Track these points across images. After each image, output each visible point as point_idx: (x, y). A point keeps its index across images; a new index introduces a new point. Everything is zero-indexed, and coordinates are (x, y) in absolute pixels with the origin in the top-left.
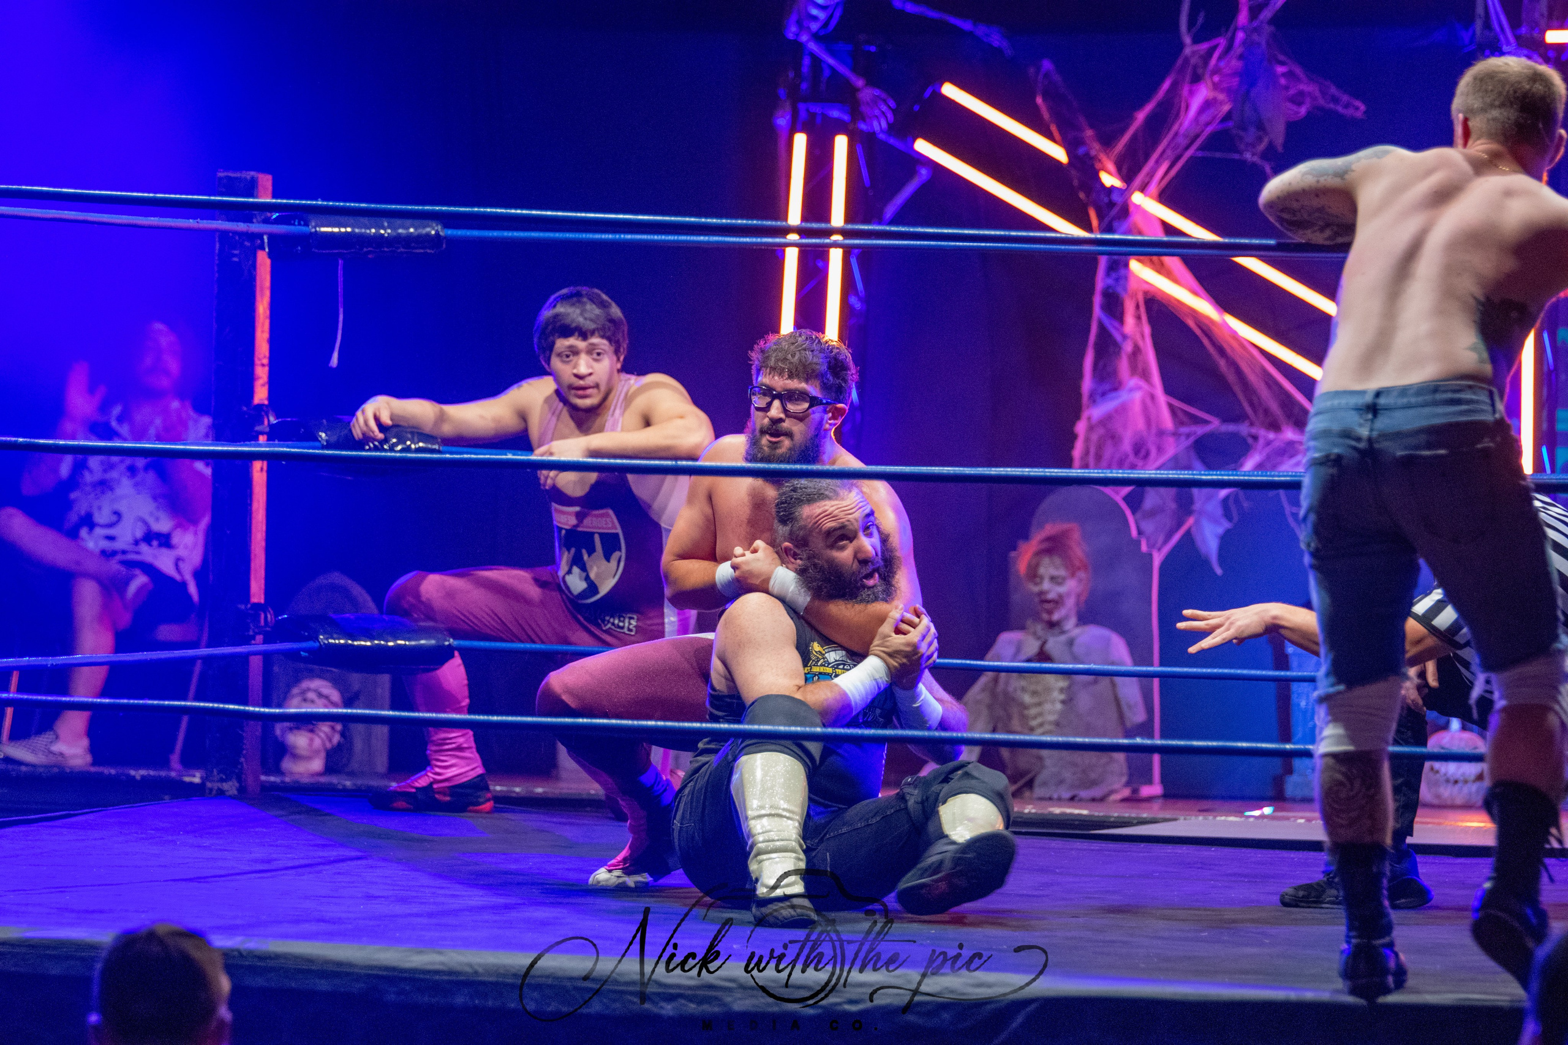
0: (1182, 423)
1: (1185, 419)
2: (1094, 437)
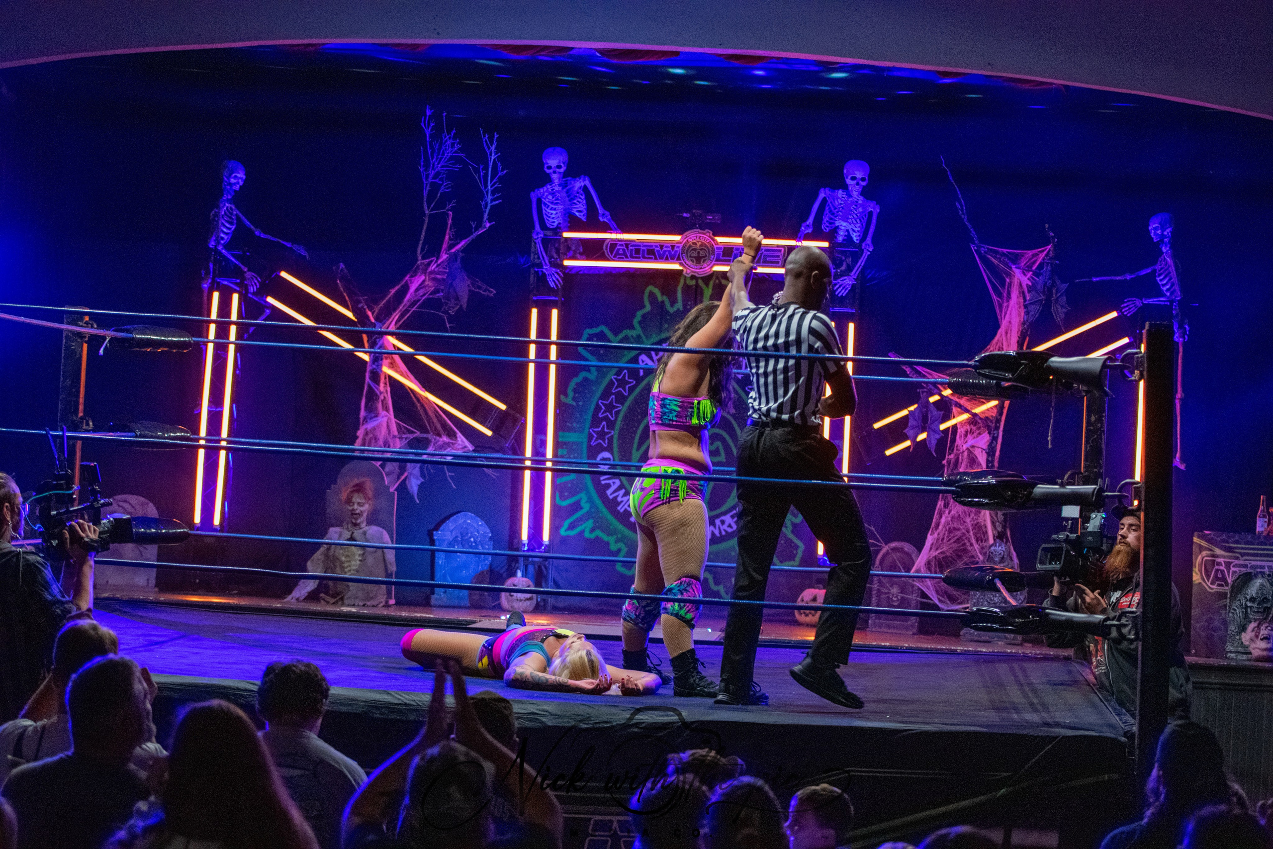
0: (404, 433)
1: (405, 431)
2: (368, 438)
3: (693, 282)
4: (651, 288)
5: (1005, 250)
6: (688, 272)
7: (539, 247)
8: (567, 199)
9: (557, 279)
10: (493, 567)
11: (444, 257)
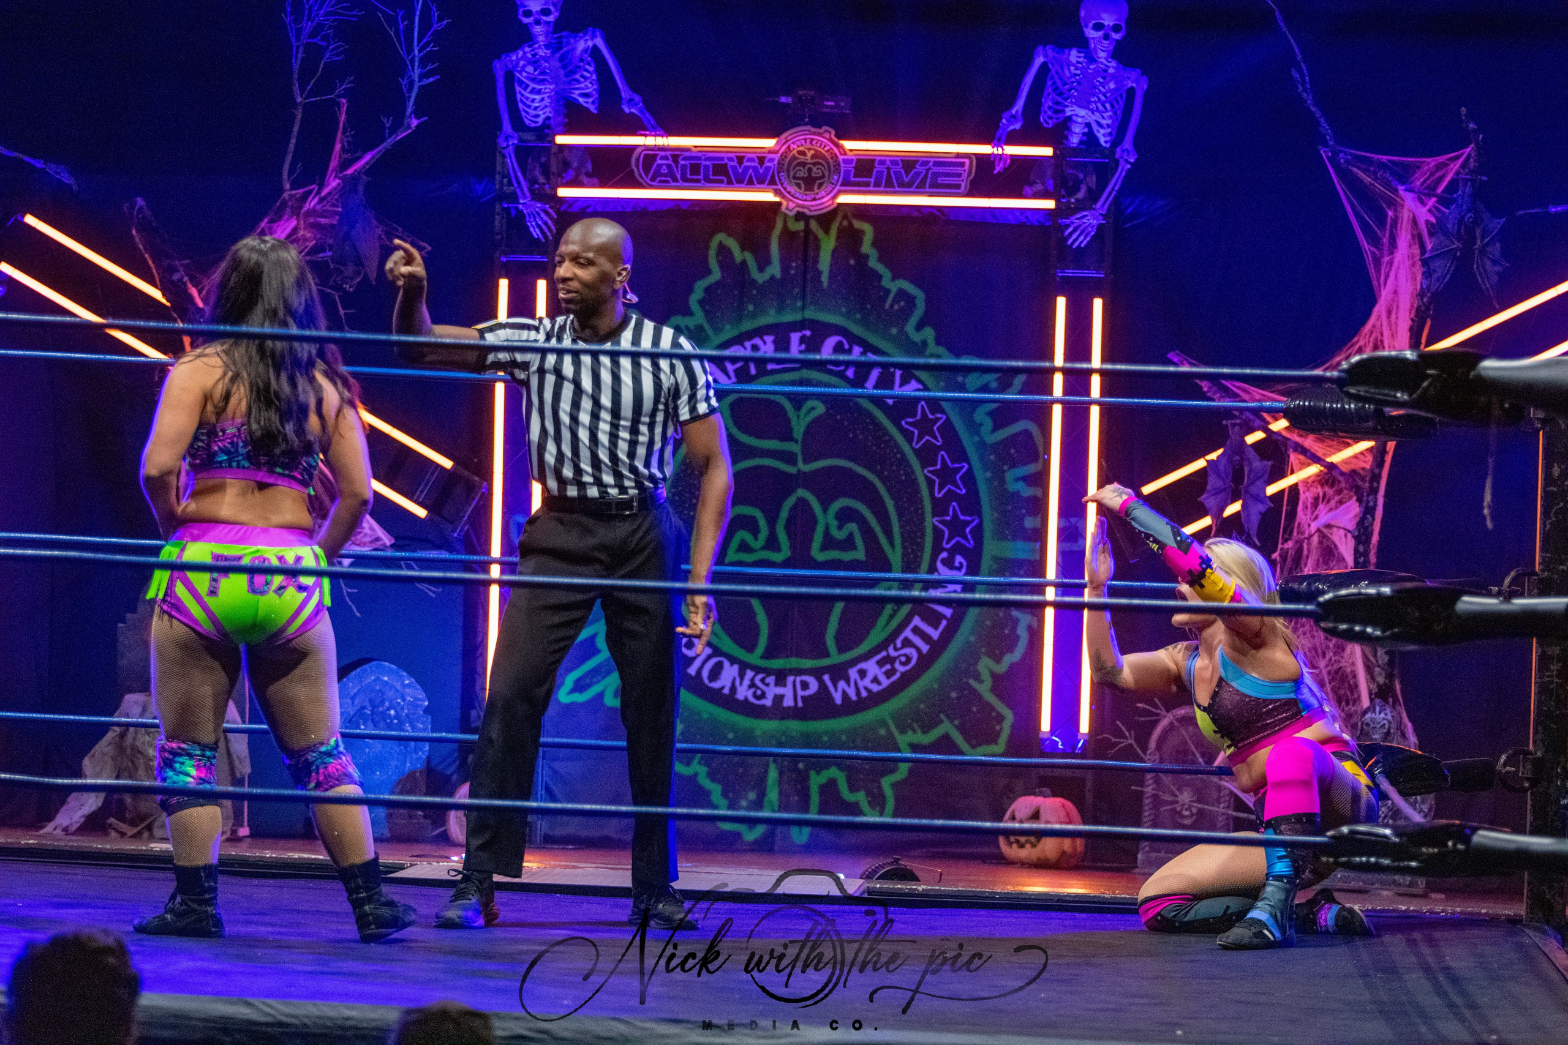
3: (800, 226)
4: (721, 237)
5: (1385, 158)
6: (789, 207)
7: (511, 162)
8: (562, 72)
9: (546, 223)
10: (433, 764)
11: (334, 183)
